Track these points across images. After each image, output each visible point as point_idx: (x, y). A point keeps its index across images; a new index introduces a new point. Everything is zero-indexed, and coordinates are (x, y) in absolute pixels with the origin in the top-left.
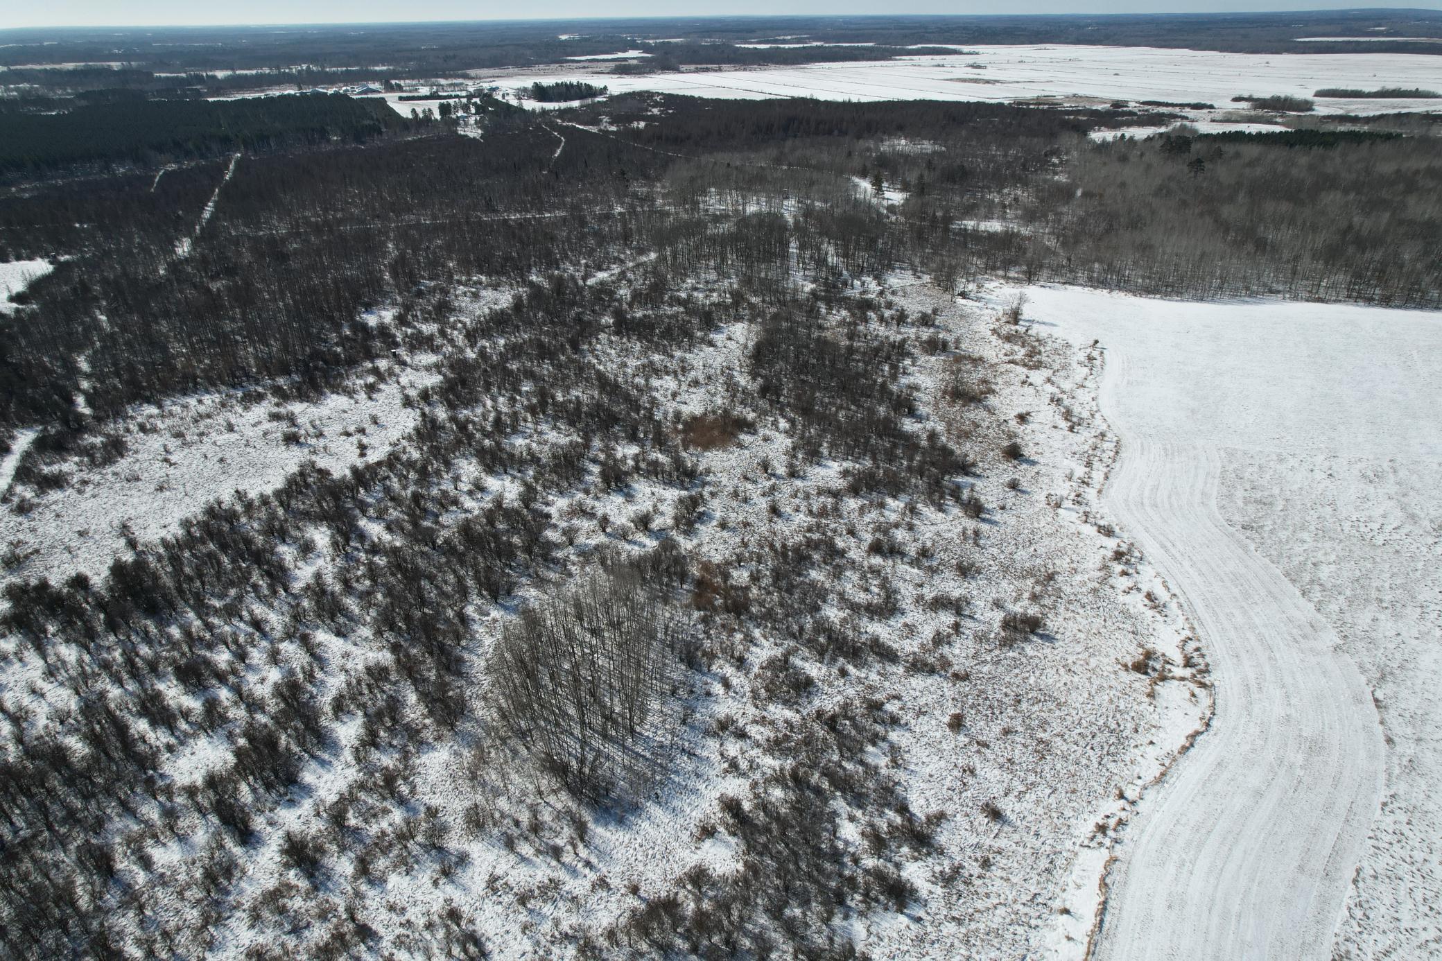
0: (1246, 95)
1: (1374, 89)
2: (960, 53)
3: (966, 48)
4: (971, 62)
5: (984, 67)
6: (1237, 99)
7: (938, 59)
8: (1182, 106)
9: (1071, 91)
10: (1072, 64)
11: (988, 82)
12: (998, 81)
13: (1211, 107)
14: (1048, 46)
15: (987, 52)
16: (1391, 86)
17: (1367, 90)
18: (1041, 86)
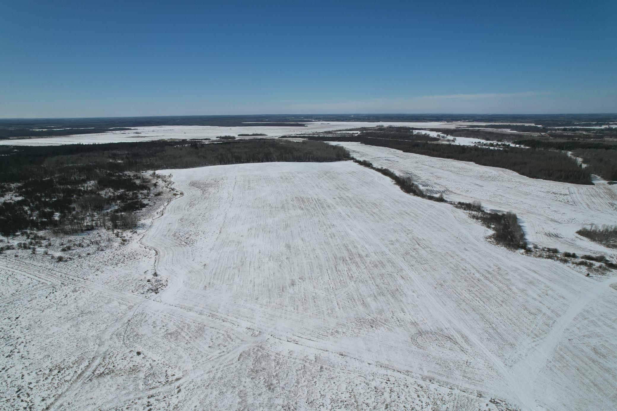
0: (219, 136)
1: (252, 134)
2: (131, 129)
3: (132, 128)
4: (135, 132)
5: (141, 133)
6: (217, 137)
7: (123, 132)
8: (202, 139)
9: (170, 138)
10: (171, 131)
11: (142, 137)
12: (146, 137)
13: (210, 139)
14: (162, 126)
15: (140, 129)
16: (255, 133)
17: (250, 134)
18: (162, 137)
